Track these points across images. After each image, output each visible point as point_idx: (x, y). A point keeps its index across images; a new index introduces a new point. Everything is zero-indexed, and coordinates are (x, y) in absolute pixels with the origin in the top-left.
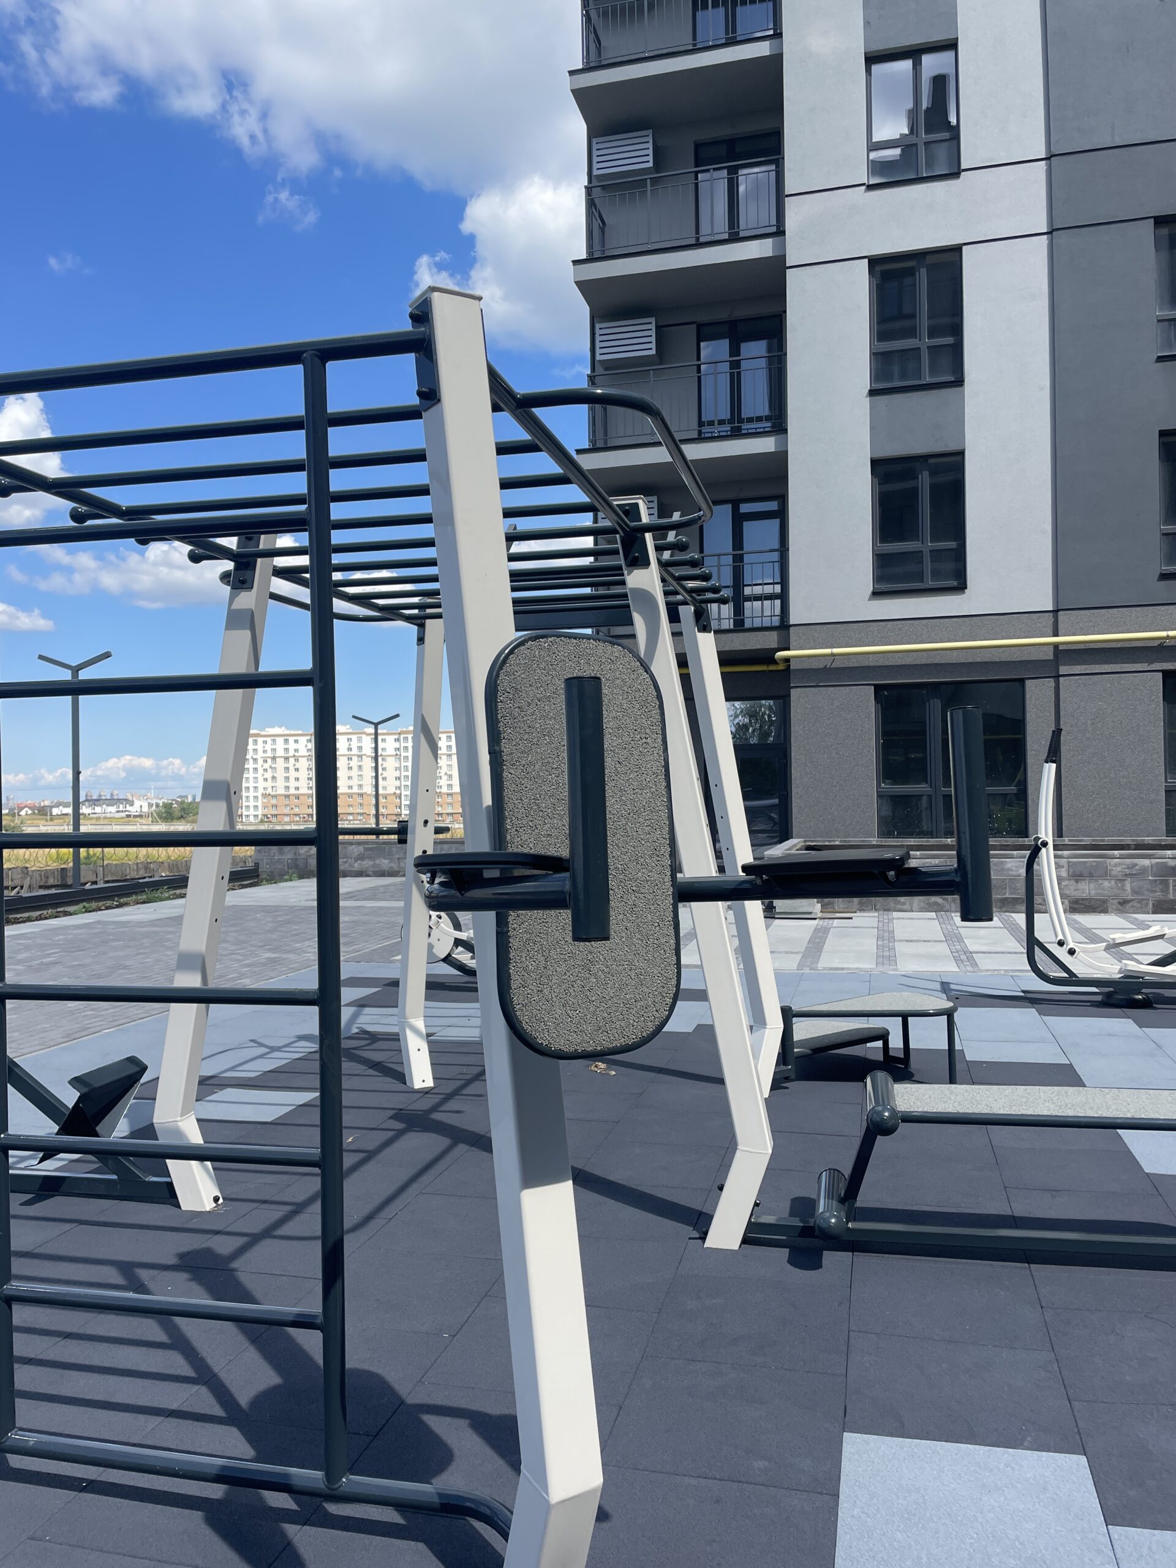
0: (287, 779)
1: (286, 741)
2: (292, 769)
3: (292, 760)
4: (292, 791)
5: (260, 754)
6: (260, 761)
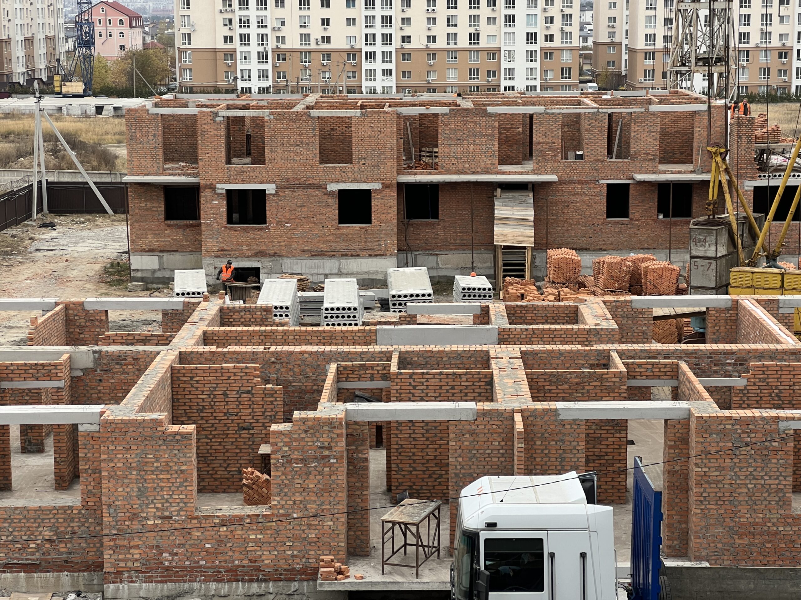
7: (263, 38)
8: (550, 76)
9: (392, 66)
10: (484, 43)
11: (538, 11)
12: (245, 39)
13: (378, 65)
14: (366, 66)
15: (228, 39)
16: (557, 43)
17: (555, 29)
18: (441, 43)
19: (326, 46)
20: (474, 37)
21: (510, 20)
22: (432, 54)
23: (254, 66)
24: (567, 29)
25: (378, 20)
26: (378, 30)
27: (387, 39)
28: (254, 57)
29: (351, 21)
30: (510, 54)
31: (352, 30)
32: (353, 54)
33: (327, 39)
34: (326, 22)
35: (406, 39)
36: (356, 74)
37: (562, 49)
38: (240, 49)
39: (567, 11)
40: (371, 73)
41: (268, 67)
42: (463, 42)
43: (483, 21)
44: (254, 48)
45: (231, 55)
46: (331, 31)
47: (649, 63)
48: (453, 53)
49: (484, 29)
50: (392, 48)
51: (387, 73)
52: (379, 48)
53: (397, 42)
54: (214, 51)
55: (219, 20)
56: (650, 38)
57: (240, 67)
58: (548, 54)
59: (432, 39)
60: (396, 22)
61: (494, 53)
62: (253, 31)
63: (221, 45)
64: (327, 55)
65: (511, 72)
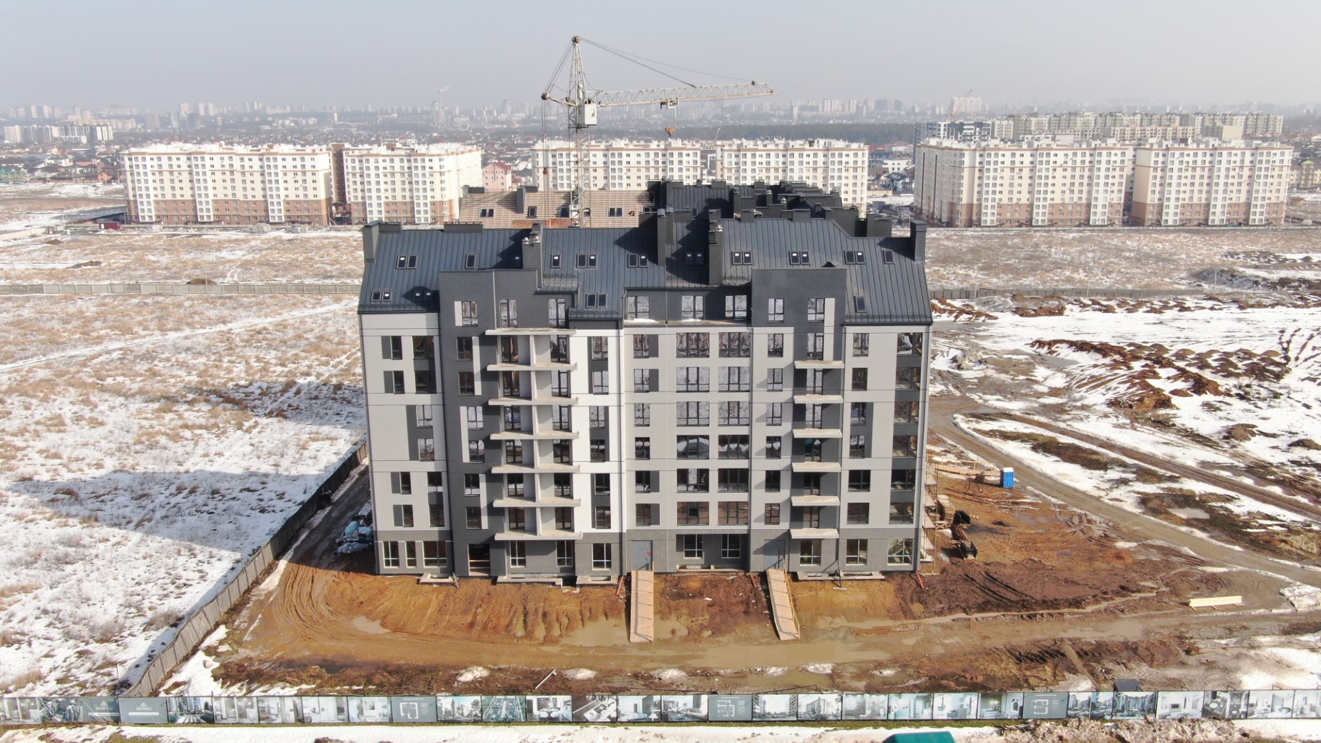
0: (173, 188)
1: (170, 159)
2: (177, 181)
3: (176, 174)
4: (178, 198)
5: (149, 168)
6: (149, 174)
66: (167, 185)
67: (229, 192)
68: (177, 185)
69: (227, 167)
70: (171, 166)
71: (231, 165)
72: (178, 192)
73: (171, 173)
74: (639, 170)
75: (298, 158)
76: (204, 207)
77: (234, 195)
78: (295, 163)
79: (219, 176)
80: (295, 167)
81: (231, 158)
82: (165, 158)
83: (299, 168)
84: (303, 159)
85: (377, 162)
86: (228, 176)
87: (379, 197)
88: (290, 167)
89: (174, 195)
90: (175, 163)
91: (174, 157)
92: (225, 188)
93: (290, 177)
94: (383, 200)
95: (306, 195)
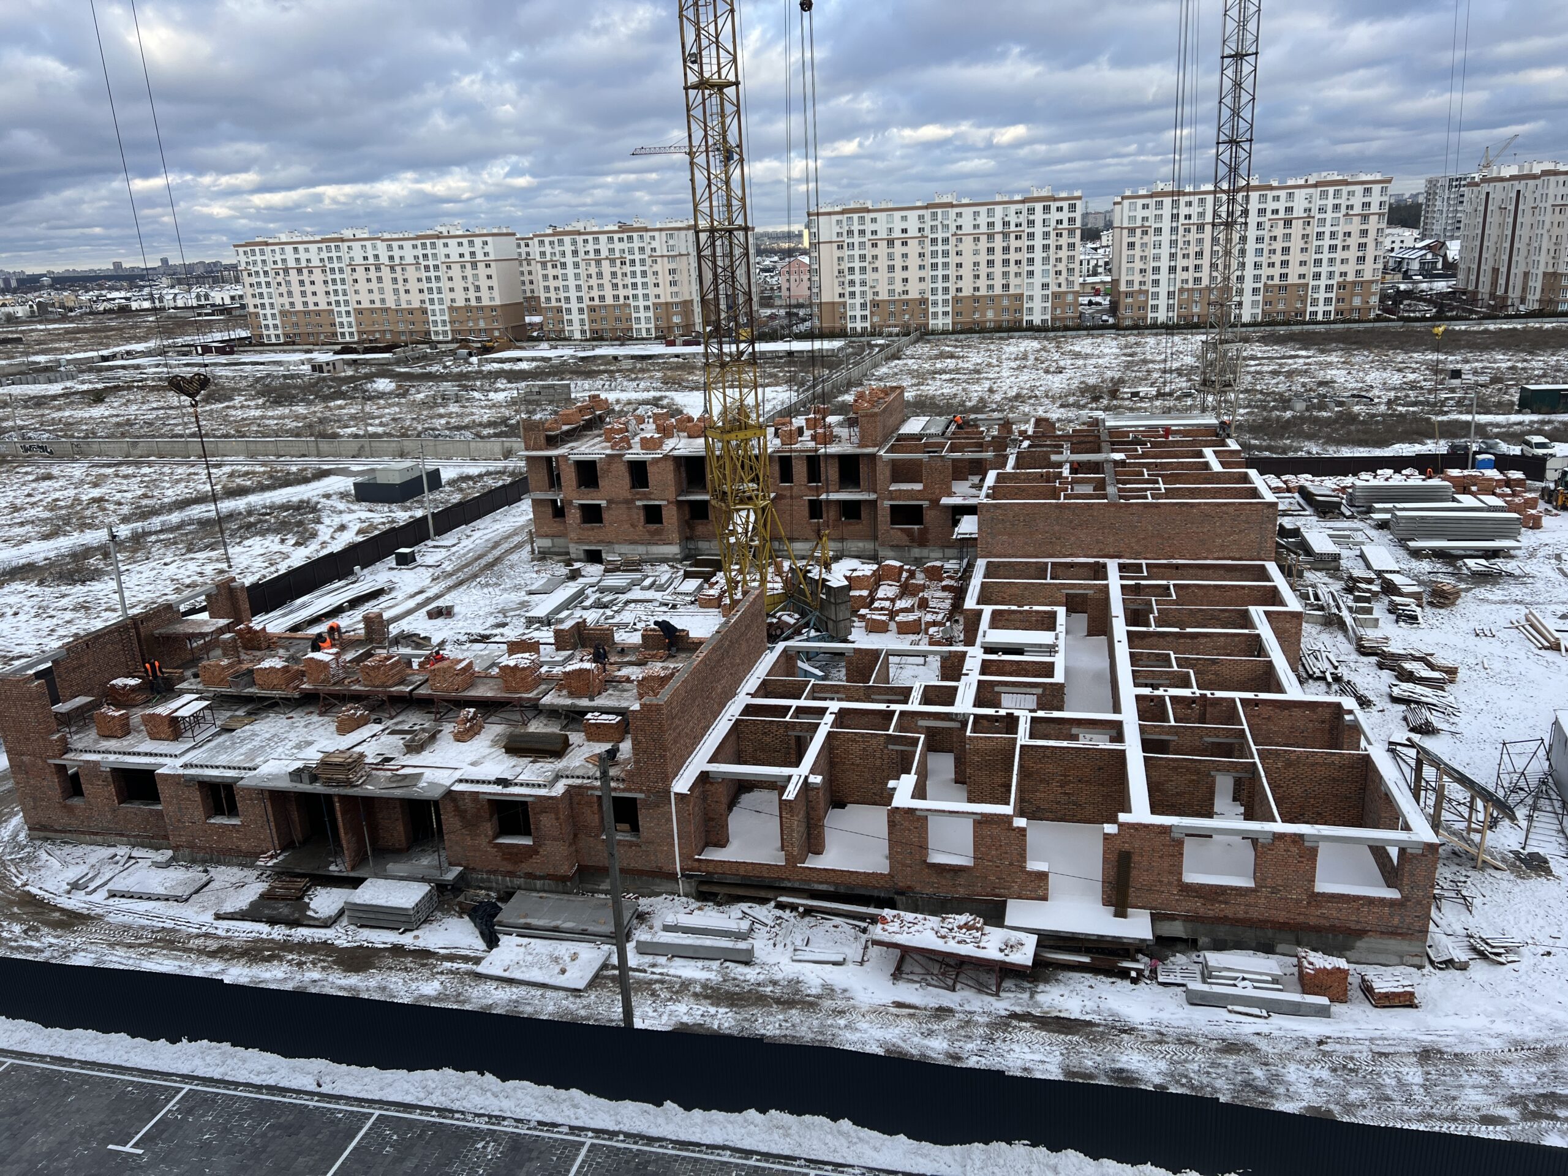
0: (304, 293)
1: (296, 249)
2: (307, 283)
3: (305, 272)
4: (311, 307)
5: (270, 266)
6: (272, 274)
7: (863, 293)
8: (1058, 311)
9: (949, 309)
10: (1012, 291)
11: (1049, 267)
12: (852, 294)
13: (940, 309)
14: (931, 310)
15: (841, 295)
16: (1064, 289)
17: (1062, 279)
18: (983, 292)
19: (905, 297)
20: (1006, 287)
21: (1031, 274)
22: (976, 299)
23: (858, 313)
24: (1071, 278)
25: (940, 278)
26: (940, 285)
27: (946, 290)
28: (858, 307)
29: (922, 279)
30: (1031, 298)
31: (923, 285)
32: (923, 301)
33: (906, 292)
34: (905, 280)
35: (959, 290)
36: (926, 315)
37: (1066, 293)
38: (849, 301)
39: (1071, 266)
40: (935, 314)
41: (868, 313)
42: (998, 290)
43: (1012, 275)
44: (858, 301)
45: (844, 304)
46: (909, 287)
47: (1130, 300)
48: (992, 298)
49: (1013, 281)
50: (949, 297)
51: (946, 314)
52: (940, 297)
53: (953, 292)
54: (833, 303)
55: (836, 282)
56: (1130, 283)
57: (849, 313)
58: (1055, 295)
59: (977, 289)
60: (952, 278)
61: (1019, 297)
62: (857, 289)
63: (837, 299)
64: (906, 302)
65: (1030, 309)
66: (296, 288)
67: (376, 296)
68: (309, 288)
69: (371, 260)
70: (298, 260)
71: (376, 257)
72: (311, 299)
73: (300, 271)
74: (977, 240)
75: (465, 241)
76: (345, 319)
77: (383, 301)
78: (461, 250)
79: (360, 273)
80: (461, 255)
81: (374, 247)
82: (289, 249)
83: (467, 258)
84: (471, 243)
85: (574, 243)
86: (373, 274)
87: (580, 299)
88: (455, 257)
89: (305, 304)
90: (303, 256)
91: (301, 247)
92: (370, 291)
93: (456, 271)
94: (586, 302)
95: (478, 299)
